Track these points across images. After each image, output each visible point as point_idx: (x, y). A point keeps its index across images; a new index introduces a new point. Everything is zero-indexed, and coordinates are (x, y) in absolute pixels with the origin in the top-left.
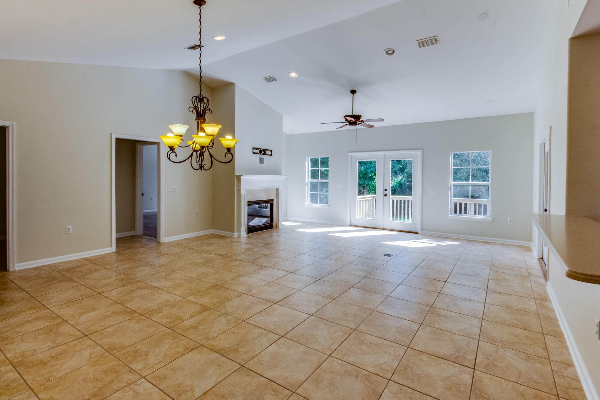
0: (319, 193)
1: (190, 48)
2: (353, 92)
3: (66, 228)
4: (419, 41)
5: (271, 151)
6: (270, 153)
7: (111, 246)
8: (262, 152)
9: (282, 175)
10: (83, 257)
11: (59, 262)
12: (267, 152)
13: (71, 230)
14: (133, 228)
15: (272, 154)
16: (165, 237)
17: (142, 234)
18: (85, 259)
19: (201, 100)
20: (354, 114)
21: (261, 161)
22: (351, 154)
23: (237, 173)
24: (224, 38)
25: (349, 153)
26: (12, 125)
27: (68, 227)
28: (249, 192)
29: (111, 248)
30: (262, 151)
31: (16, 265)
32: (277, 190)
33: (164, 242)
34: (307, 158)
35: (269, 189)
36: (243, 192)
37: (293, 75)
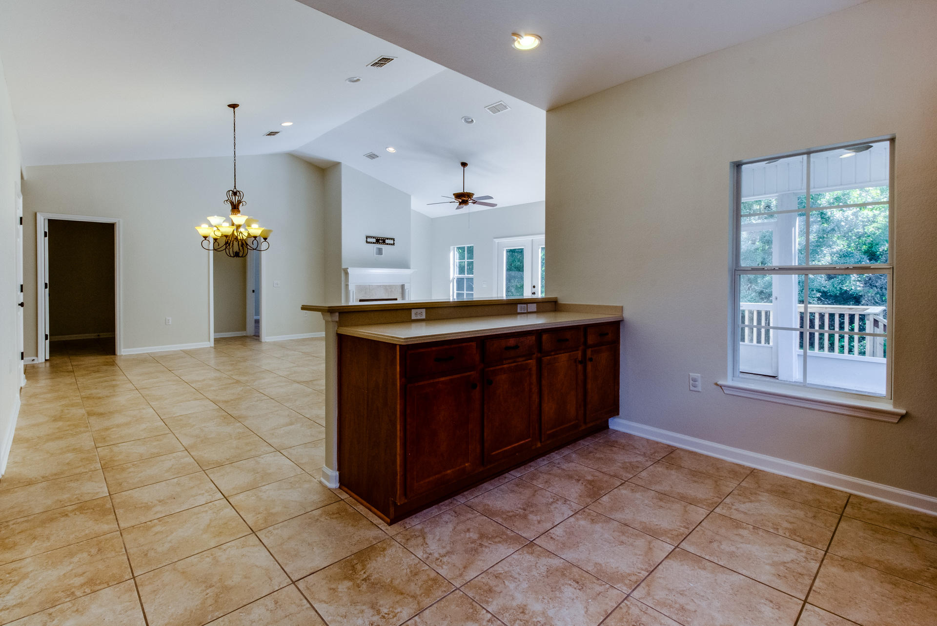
0: (465, 292)
1: (269, 135)
2: (464, 164)
3: (166, 319)
4: (490, 107)
5: (394, 240)
6: (391, 242)
7: (209, 341)
8: (380, 241)
9: (410, 268)
10: (181, 349)
11: (160, 351)
12: (387, 241)
13: (170, 321)
14: (244, 328)
15: (394, 243)
16: (266, 336)
17: (253, 334)
18: (184, 351)
19: (235, 194)
20: (465, 191)
21: (380, 252)
22: (497, 241)
23: (344, 267)
24: (291, 124)
25: (495, 240)
26: (119, 221)
27: (167, 318)
28: (361, 288)
29: (209, 343)
30: (380, 239)
31: (122, 350)
32: (403, 286)
33: (266, 342)
34: (452, 247)
35: (390, 286)
36: (352, 287)
37: (391, 150)
